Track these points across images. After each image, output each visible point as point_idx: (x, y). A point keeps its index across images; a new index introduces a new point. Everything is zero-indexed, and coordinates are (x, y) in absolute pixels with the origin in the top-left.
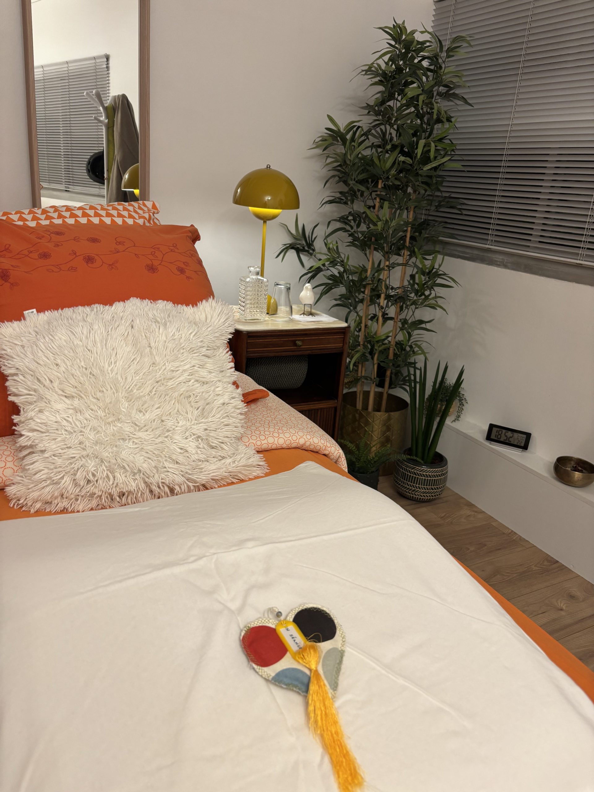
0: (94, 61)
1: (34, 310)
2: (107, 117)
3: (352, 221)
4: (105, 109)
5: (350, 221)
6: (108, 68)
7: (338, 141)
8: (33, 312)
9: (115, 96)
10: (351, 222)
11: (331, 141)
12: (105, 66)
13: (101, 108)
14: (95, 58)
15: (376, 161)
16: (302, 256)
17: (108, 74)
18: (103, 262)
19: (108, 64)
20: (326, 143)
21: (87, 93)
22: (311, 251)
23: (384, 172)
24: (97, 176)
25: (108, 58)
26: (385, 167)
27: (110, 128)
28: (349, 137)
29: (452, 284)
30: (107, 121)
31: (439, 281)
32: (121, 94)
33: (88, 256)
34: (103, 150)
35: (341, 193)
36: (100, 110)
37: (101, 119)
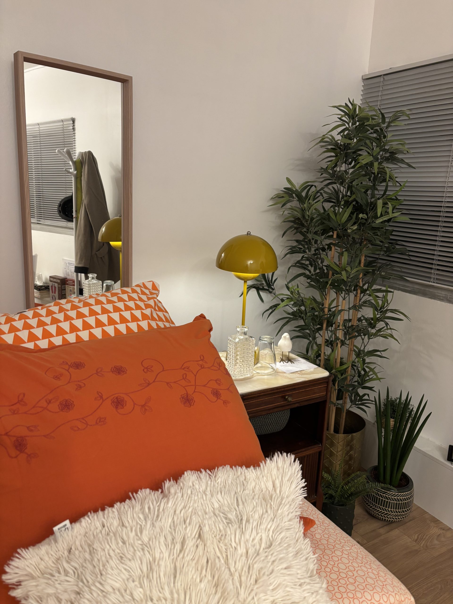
0: (62, 124)
1: (67, 522)
2: (76, 169)
3: (310, 266)
4: (74, 163)
5: (307, 265)
6: (74, 129)
7: (293, 198)
8: (65, 525)
9: (82, 153)
10: (308, 267)
11: (287, 198)
12: (72, 128)
13: (71, 163)
14: (62, 121)
15: (332, 216)
16: (261, 293)
17: (74, 133)
18: (135, 404)
19: (74, 126)
20: (283, 200)
21: (58, 151)
22: (271, 290)
23: (339, 225)
24: (66, 215)
25: (73, 120)
26: (341, 221)
27: (78, 178)
28: (304, 194)
29: (401, 317)
30: (75, 172)
31: (389, 314)
32: (87, 151)
33: (117, 398)
34: (72, 195)
35: (297, 241)
36: (69, 164)
37: (71, 171)
